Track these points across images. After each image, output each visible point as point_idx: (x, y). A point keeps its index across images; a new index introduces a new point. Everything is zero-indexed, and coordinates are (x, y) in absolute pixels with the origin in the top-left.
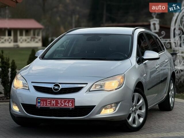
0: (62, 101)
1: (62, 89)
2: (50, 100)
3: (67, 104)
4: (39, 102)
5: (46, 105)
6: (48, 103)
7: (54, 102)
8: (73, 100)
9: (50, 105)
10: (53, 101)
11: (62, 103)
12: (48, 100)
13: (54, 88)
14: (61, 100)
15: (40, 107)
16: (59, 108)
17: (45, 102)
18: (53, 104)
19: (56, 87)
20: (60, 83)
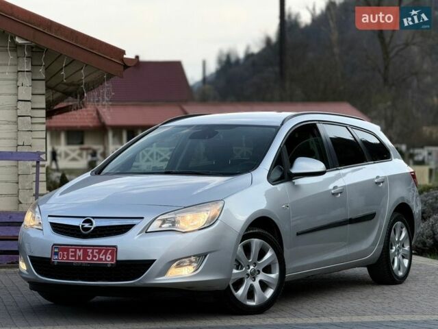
0: (95, 251)
1: (97, 228)
2: (73, 250)
3: (104, 257)
4: (56, 254)
5: (68, 259)
6: (71, 254)
7: (80, 253)
8: (114, 249)
9: (74, 259)
10: (80, 251)
11: (95, 254)
12: (71, 250)
13: (82, 226)
14: (93, 250)
15: (58, 262)
16: (89, 263)
17: (65, 253)
18: (79, 257)
19: (87, 225)
20: (93, 218)
